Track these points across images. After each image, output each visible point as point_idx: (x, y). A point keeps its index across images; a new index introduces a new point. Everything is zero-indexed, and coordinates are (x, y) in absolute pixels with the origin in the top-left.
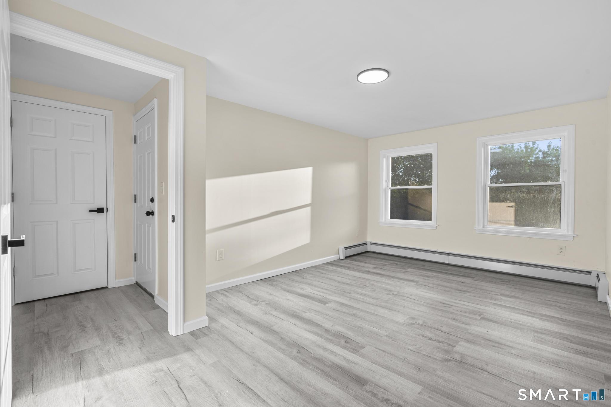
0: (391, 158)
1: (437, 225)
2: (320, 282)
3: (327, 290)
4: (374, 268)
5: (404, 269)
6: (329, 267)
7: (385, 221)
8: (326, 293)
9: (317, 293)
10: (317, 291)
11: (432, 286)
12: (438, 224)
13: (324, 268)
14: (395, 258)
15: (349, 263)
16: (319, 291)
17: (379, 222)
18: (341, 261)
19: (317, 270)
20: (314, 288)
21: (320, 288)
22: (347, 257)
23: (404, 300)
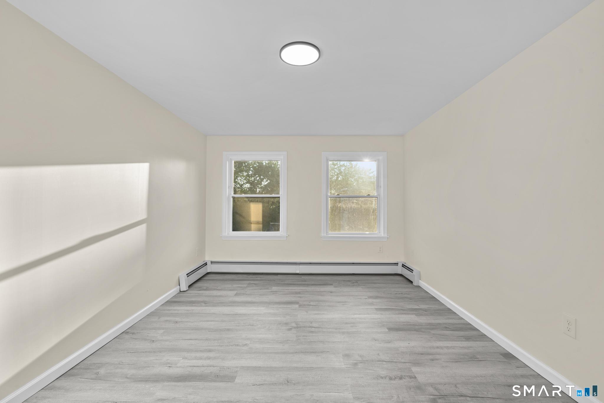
0: (233, 162)
1: (288, 236)
2: (185, 340)
3: (210, 351)
4: (236, 295)
5: (268, 289)
6: (176, 308)
7: (228, 234)
8: (215, 358)
9: (200, 363)
10: (196, 358)
11: (315, 304)
12: (288, 234)
13: (171, 312)
14: (245, 276)
15: (197, 295)
16: (201, 358)
17: (221, 236)
18: (185, 294)
19: (163, 319)
20: (186, 354)
21: (197, 351)
22: (190, 286)
23: (312, 332)
